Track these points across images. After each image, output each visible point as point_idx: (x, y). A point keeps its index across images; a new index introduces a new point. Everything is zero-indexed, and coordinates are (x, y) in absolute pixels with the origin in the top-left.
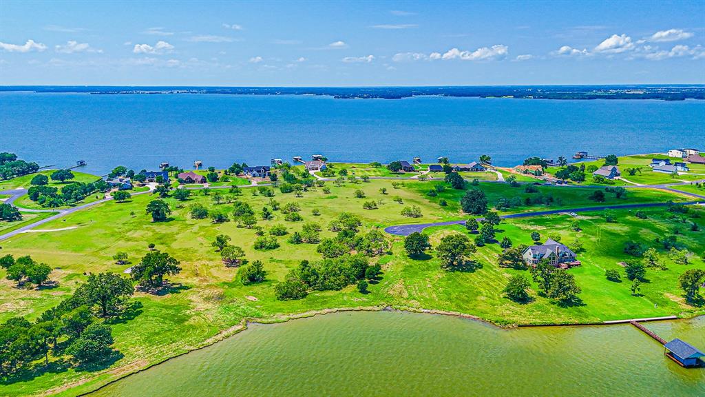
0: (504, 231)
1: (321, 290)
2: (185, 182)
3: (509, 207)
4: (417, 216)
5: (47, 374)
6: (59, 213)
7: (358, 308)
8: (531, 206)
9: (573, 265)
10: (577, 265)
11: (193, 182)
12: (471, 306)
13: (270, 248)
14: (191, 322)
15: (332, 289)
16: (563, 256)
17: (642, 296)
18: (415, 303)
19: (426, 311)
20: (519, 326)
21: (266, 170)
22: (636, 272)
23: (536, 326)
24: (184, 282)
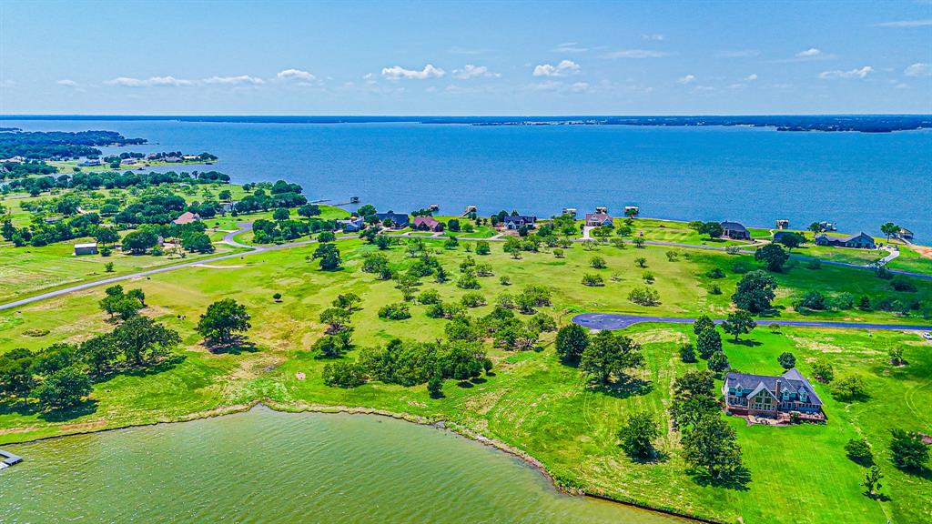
0: (758, 344)
1: (386, 382)
2: (420, 229)
3: (821, 308)
4: (651, 304)
5: (15, 414)
6: (254, 249)
7: (399, 415)
8: (870, 311)
9: (805, 420)
10: (815, 421)
11: (427, 229)
12: (554, 445)
13: (397, 318)
14: (203, 391)
15: (400, 383)
16: (791, 399)
17: (884, 499)
18: (482, 425)
19: (482, 438)
20: (586, 495)
21: (526, 222)
22: (907, 455)
23: (614, 501)
24: (259, 342)
